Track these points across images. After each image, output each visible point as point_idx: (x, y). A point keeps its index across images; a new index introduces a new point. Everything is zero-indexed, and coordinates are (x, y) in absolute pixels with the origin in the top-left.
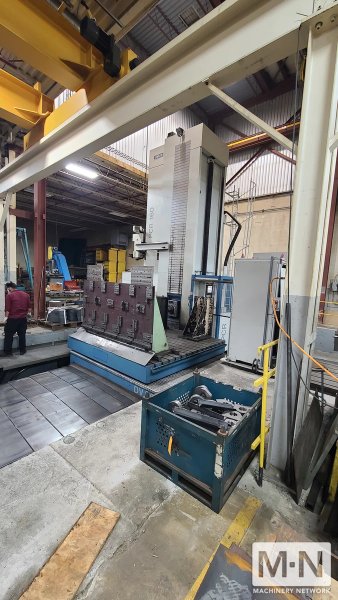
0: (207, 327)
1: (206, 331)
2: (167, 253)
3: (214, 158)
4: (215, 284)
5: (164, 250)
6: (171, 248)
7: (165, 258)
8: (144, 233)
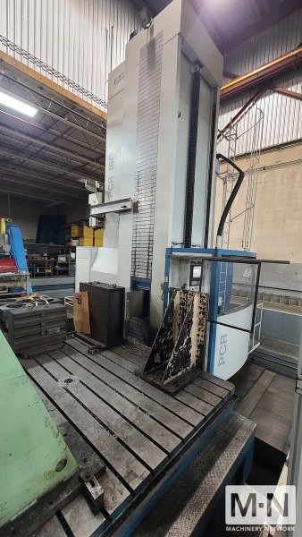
0: (193, 352)
1: (193, 359)
2: (130, 216)
3: (201, 66)
4: (206, 263)
5: (125, 211)
6: (135, 208)
7: (127, 223)
8: (103, 191)
